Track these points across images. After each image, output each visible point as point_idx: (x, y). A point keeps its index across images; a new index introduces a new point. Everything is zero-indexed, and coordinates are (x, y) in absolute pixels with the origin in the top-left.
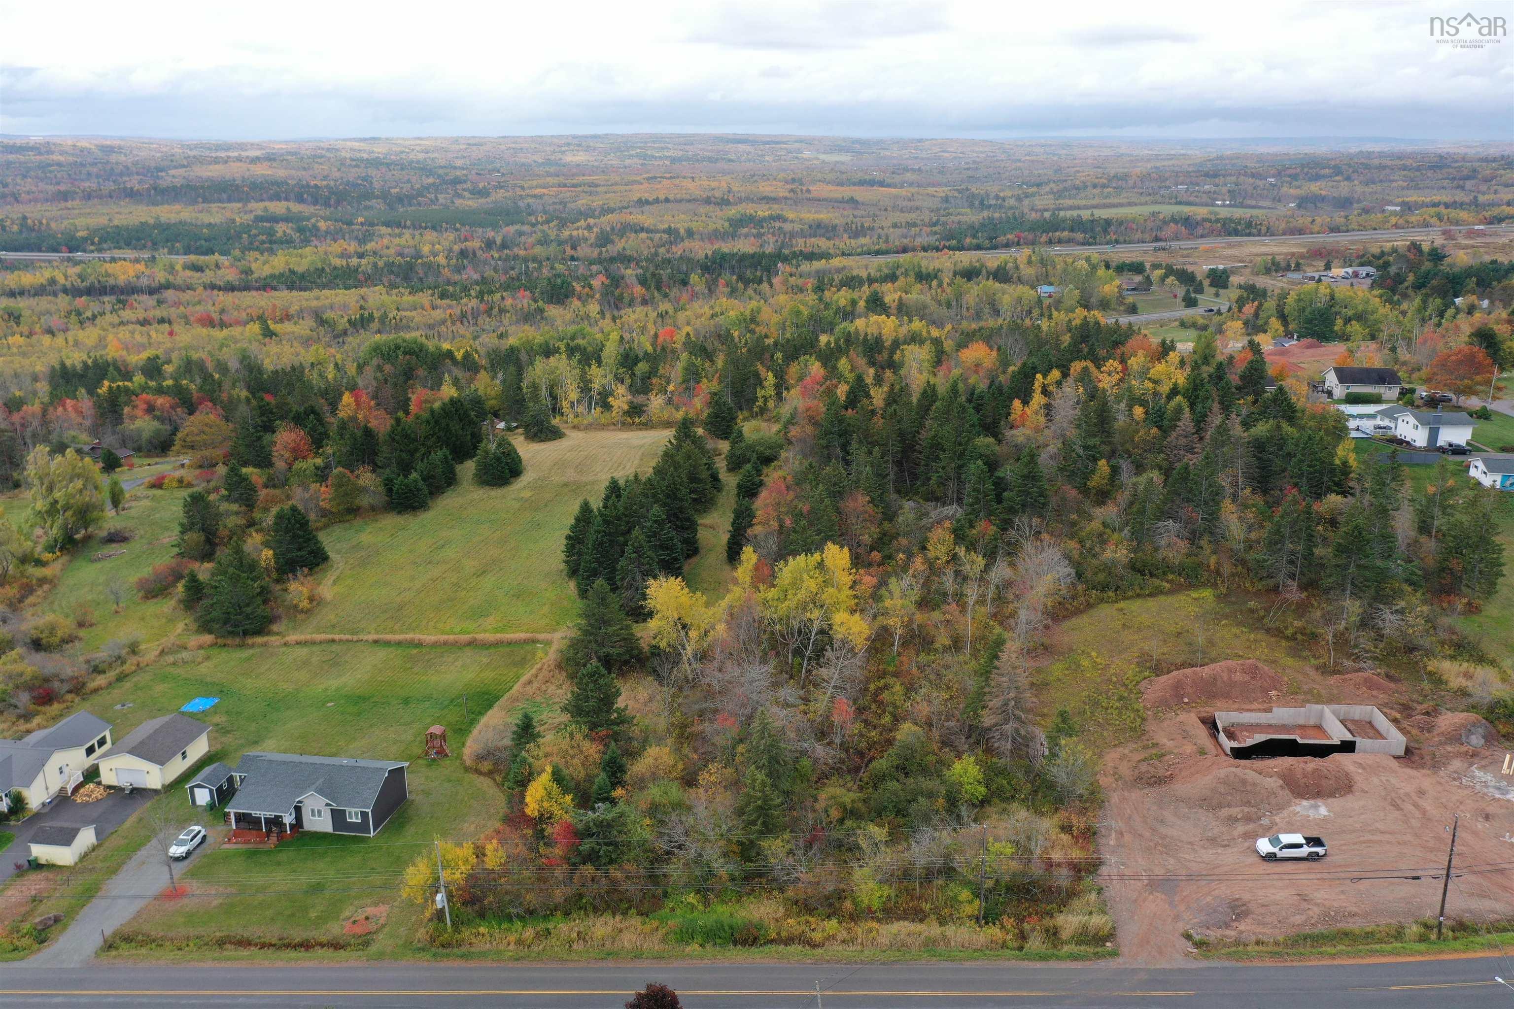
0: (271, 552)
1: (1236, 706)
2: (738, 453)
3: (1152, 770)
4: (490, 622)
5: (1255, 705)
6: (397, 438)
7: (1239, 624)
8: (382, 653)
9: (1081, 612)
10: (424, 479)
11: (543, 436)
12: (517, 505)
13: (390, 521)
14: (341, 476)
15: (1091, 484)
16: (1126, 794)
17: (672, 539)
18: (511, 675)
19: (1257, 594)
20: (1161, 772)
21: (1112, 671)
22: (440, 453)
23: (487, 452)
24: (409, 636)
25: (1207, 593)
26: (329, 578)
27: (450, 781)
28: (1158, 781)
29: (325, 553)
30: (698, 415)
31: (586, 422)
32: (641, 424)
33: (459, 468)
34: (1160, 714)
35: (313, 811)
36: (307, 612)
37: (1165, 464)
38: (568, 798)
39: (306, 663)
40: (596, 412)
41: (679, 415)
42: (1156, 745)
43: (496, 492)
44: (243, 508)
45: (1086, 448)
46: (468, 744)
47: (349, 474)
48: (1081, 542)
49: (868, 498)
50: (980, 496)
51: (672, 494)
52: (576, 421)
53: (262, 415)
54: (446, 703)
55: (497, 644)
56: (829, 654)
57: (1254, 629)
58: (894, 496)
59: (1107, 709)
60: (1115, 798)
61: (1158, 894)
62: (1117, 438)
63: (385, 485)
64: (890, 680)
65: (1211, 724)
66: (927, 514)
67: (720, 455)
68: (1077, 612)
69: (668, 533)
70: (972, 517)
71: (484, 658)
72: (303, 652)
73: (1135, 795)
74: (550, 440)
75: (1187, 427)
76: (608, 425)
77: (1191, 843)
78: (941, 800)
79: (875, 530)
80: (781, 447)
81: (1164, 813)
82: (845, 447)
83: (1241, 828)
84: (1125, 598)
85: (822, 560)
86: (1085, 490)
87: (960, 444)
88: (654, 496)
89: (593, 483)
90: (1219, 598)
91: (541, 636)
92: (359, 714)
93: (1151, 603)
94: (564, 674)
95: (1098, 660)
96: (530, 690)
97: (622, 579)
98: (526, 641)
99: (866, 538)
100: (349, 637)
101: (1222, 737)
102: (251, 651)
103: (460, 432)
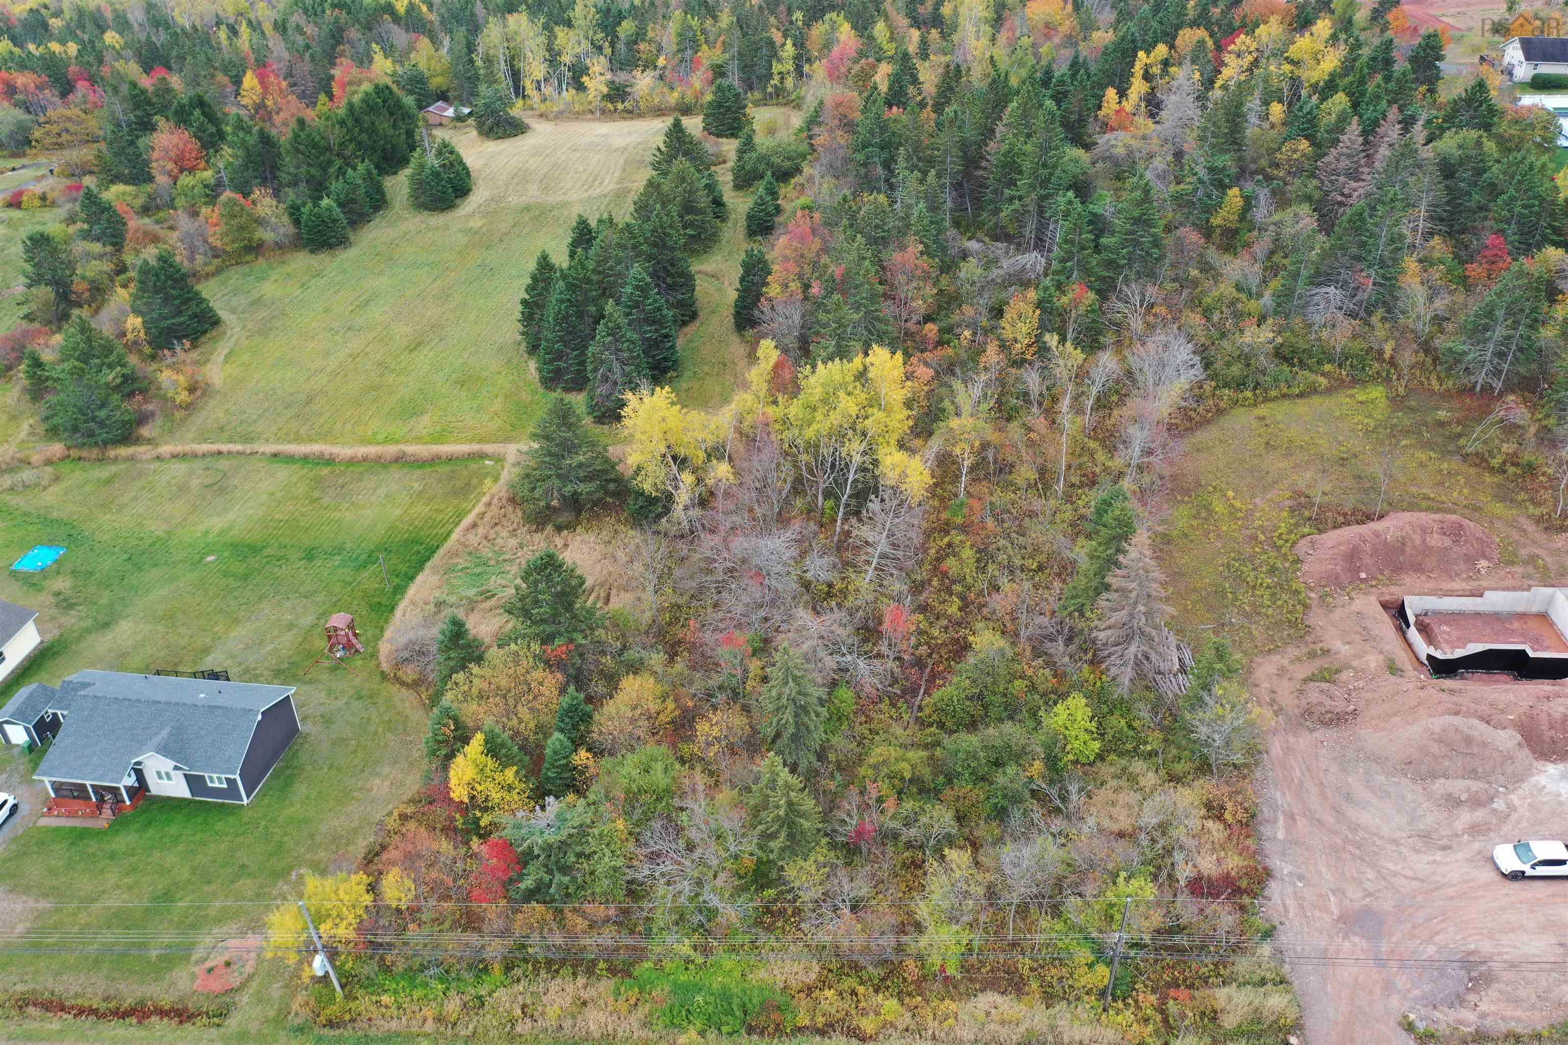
0: (140, 320)
1: (1431, 585)
2: (748, 167)
3: (1328, 702)
4: (424, 424)
5: (1457, 585)
6: (302, 147)
7: (1427, 445)
8: (283, 473)
9: (1208, 422)
10: (341, 205)
11: (500, 131)
12: (463, 240)
13: (302, 261)
14: (231, 203)
15: (1216, 221)
16: (1292, 739)
17: (659, 309)
18: (450, 510)
19: (1447, 395)
20: (1340, 705)
21: (1258, 523)
22: (361, 167)
23: (422, 166)
24: (316, 448)
25: (1377, 393)
26: (222, 350)
27: (360, 698)
28: (1336, 720)
29: (215, 315)
30: (697, 97)
31: (555, 109)
32: (626, 111)
33: (389, 182)
34: (1330, 599)
35: (159, 774)
36: (188, 407)
37: (1317, 195)
38: (510, 774)
39: (183, 489)
40: (569, 95)
41: (673, 98)
42: (1326, 652)
43: (437, 220)
44: (109, 249)
45: (1211, 170)
46: (388, 634)
47: (242, 201)
48: (1207, 313)
49: (921, 247)
50: (1075, 250)
51: (660, 241)
52: (543, 108)
53: (137, 107)
54: (363, 557)
55: (435, 460)
56: (874, 505)
57: (1445, 453)
58: (952, 233)
59: (1254, 587)
60: (1276, 746)
61: (1357, 939)
62: (1249, 153)
63: (291, 214)
64: (957, 537)
65: (1399, 613)
66: (996, 261)
67: (724, 162)
68: (1205, 422)
69: (655, 301)
70: (1062, 278)
71: (415, 481)
72: (180, 468)
73: (1304, 741)
74: (509, 136)
75: (1352, 142)
76: (584, 112)
77: (1396, 842)
78: (1037, 764)
79: (930, 291)
80: (803, 157)
81: (1350, 780)
82: (888, 165)
83: (1465, 817)
84: (1267, 400)
85: (865, 368)
86: (1207, 232)
87: (1045, 166)
88: (634, 247)
89: (563, 205)
90: (1397, 402)
91: (488, 448)
92: (246, 577)
93: (1302, 407)
94: (520, 514)
95: (1238, 504)
96: (473, 539)
97: (595, 370)
98: (471, 456)
99: (919, 304)
100: (239, 447)
101: (1413, 633)
102: (113, 468)
103: (391, 132)
